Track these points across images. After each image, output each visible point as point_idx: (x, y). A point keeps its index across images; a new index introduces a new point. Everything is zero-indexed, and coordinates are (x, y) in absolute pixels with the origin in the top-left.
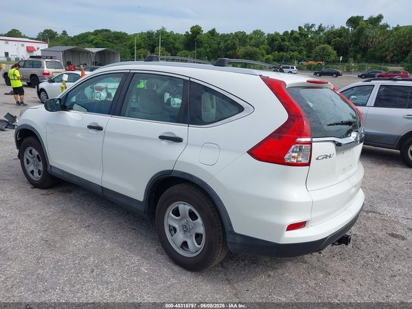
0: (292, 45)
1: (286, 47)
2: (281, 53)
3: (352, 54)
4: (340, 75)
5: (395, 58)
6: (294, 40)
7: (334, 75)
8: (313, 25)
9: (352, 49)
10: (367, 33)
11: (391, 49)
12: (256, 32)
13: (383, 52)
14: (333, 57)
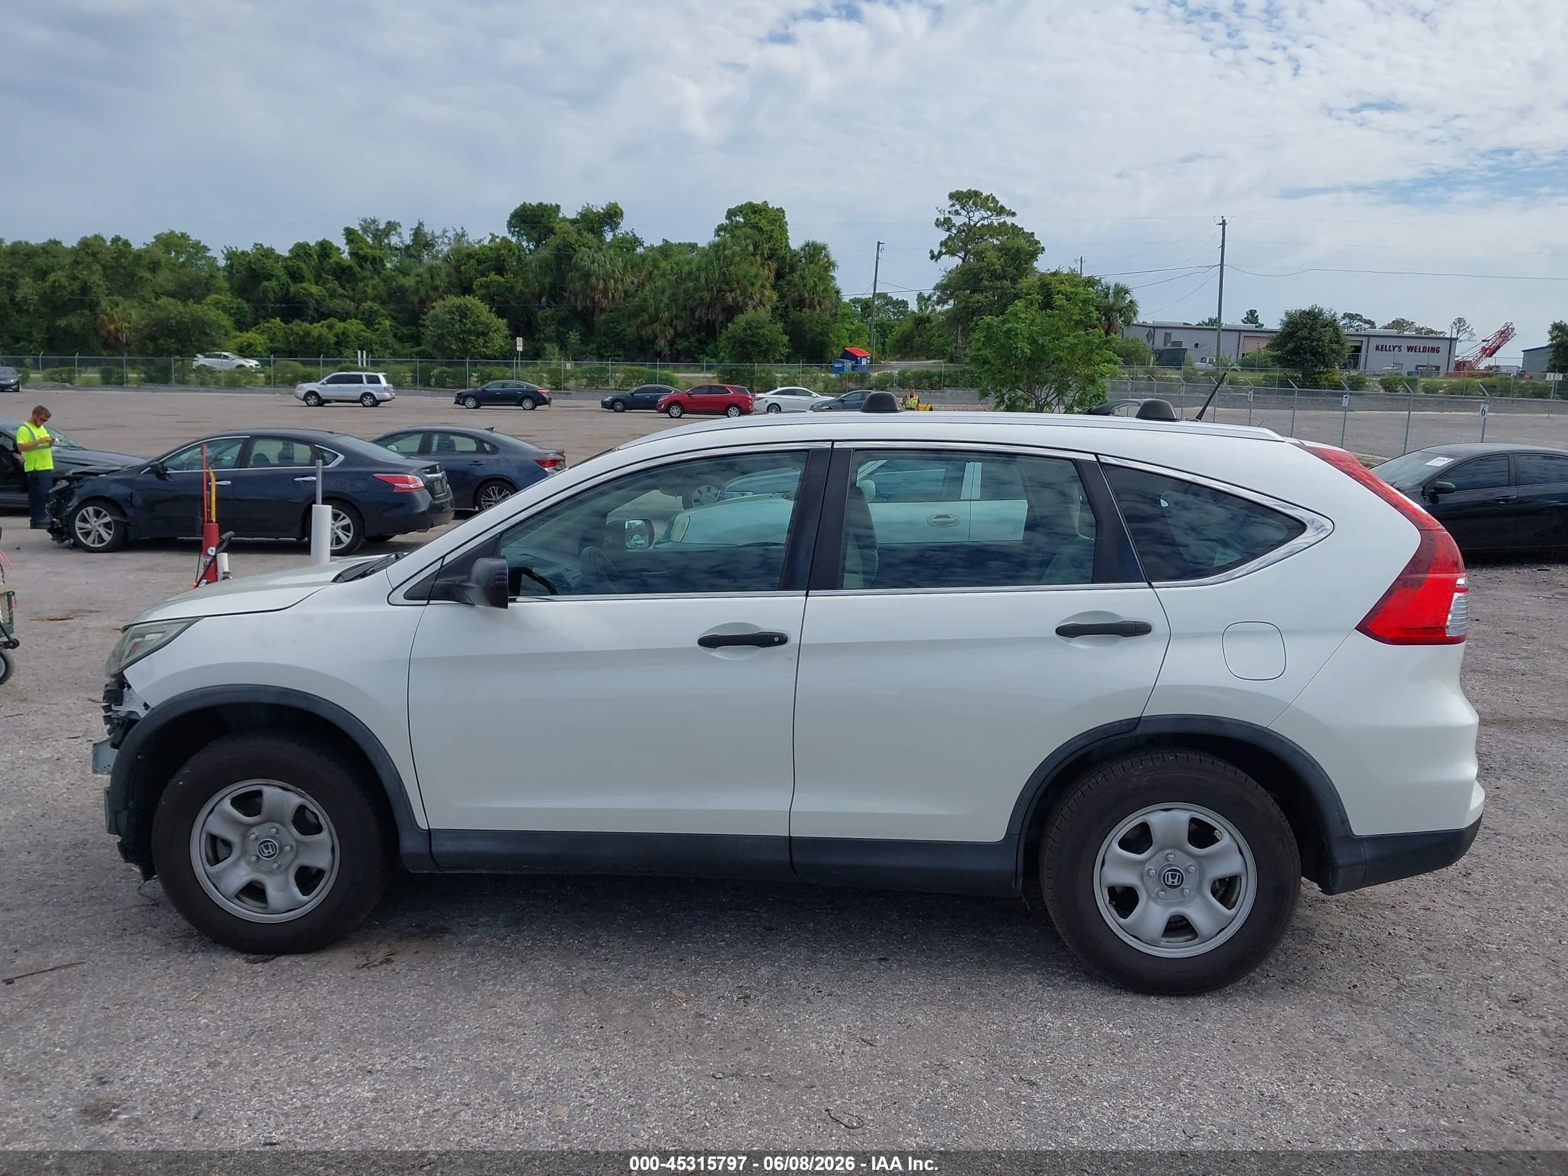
0: (333, 295)
1: (312, 303)
2: (299, 326)
3: (550, 330)
4: (545, 402)
5: (682, 344)
6: (338, 278)
7: (528, 404)
8: (392, 227)
9: (548, 312)
10: (587, 263)
11: (665, 316)
12: (169, 242)
13: (643, 325)
14: (498, 341)
